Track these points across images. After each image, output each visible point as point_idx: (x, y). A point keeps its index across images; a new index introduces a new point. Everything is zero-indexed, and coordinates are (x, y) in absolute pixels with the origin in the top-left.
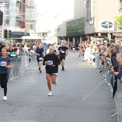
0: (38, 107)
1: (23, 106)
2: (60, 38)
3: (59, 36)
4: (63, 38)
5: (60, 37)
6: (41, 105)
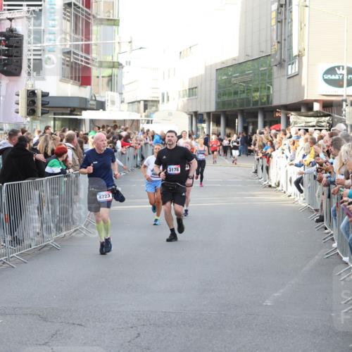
0: (130, 325)
1: (83, 324)
2: (197, 117)
3: (195, 110)
4: (205, 117)
5: (196, 113)
6: (139, 319)
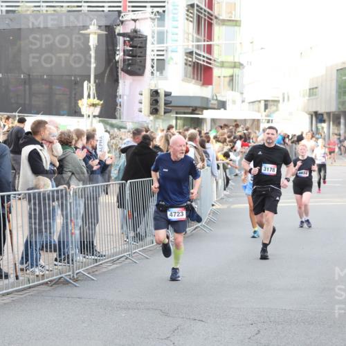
0: (250, 322)
3: (315, 110)
4: (326, 117)
5: (316, 113)
6: (259, 316)
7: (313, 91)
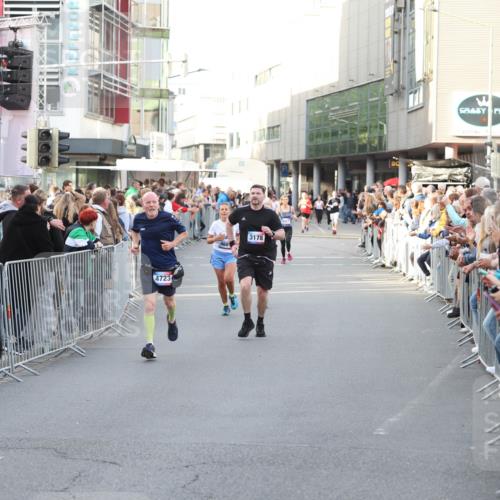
0: (185, 464)
1: (118, 461)
2: (280, 168)
4: (291, 168)
6: (197, 456)
7: (273, 131)
